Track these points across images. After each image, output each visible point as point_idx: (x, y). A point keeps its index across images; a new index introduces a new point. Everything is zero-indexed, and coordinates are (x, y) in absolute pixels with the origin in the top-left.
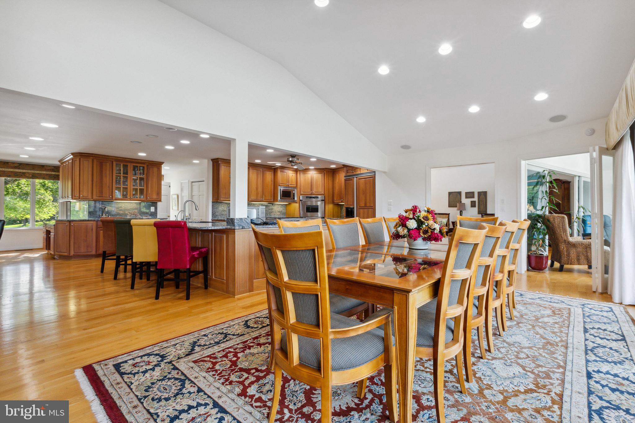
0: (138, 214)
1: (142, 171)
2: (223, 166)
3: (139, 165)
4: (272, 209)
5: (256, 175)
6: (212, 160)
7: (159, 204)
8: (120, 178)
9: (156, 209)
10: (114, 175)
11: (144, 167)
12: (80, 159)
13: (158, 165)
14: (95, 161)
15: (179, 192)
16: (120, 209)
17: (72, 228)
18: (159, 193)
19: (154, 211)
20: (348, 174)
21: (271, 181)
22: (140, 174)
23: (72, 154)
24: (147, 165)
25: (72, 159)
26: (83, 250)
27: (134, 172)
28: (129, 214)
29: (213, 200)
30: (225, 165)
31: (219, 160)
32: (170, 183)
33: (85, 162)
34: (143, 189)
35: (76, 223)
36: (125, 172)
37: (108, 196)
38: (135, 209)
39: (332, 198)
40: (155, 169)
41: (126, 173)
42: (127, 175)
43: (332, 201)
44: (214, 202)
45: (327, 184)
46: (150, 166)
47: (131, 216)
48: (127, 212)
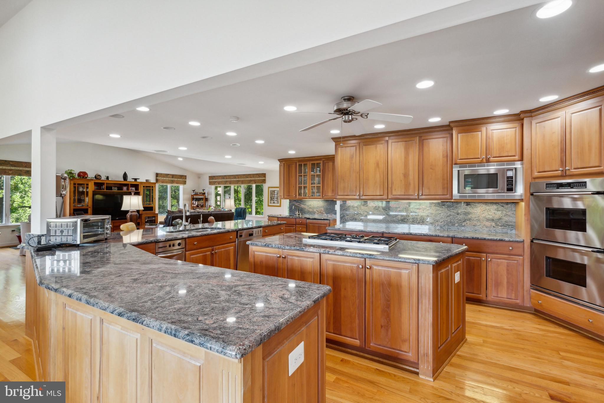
3: (316, 162)
10: (298, 175)
11: (320, 164)
13: (333, 159)
14: (285, 165)
16: (310, 207)
23: (279, 161)
24: (323, 161)
28: (316, 212)
34: (320, 186)
37: (293, 195)
38: (322, 207)
42: (307, 173)
46: (325, 161)
47: (318, 214)
48: (315, 210)
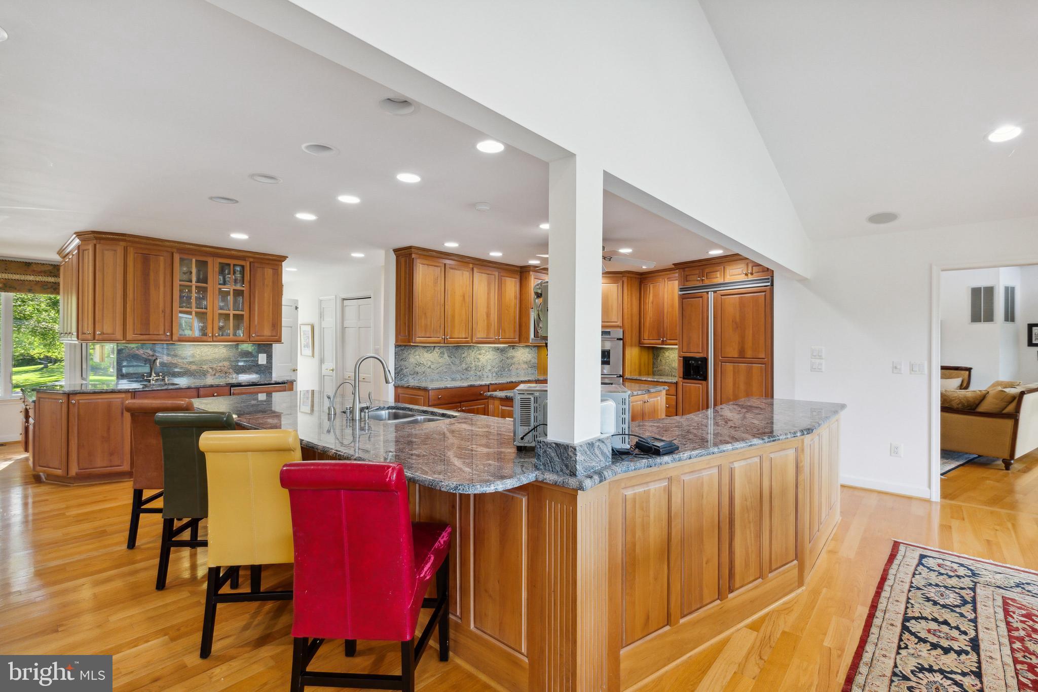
0: (231, 371)
1: (238, 275)
2: (421, 265)
3: (232, 262)
4: (513, 357)
5: (486, 283)
6: (395, 251)
7: (276, 347)
8: (190, 291)
9: (270, 358)
10: (177, 283)
11: (243, 267)
12: (95, 245)
13: (275, 262)
14: (131, 251)
15: (314, 320)
16: (191, 360)
17: (74, 411)
18: (276, 324)
19: (265, 363)
20: (689, 284)
21: (516, 298)
22: (236, 281)
23: (79, 235)
24: (250, 263)
25: (79, 247)
26: (100, 463)
27: (221, 278)
28: (210, 370)
29: (397, 341)
30: (425, 262)
31: (413, 250)
32: (297, 301)
33: (106, 252)
34: (242, 315)
35: (83, 399)
36: (201, 276)
37: (161, 332)
38: (225, 360)
39: (637, 334)
40: (269, 272)
41: (203, 279)
42: (207, 283)
43: (637, 341)
44: (400, 346)
45: (629, 304)
46: (256, 265)
47: (215, 375)
48: (205, 367)
